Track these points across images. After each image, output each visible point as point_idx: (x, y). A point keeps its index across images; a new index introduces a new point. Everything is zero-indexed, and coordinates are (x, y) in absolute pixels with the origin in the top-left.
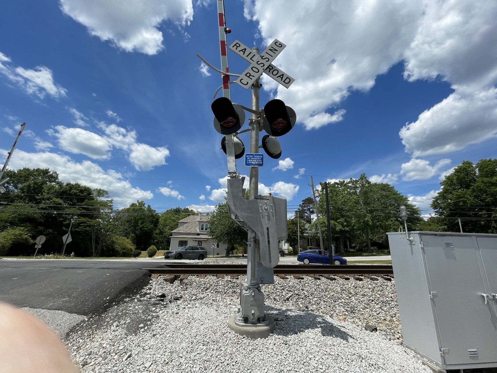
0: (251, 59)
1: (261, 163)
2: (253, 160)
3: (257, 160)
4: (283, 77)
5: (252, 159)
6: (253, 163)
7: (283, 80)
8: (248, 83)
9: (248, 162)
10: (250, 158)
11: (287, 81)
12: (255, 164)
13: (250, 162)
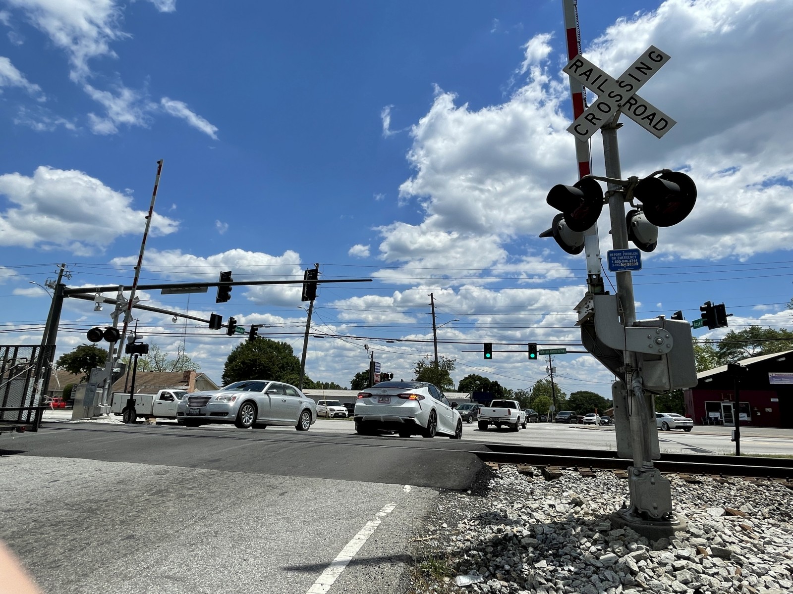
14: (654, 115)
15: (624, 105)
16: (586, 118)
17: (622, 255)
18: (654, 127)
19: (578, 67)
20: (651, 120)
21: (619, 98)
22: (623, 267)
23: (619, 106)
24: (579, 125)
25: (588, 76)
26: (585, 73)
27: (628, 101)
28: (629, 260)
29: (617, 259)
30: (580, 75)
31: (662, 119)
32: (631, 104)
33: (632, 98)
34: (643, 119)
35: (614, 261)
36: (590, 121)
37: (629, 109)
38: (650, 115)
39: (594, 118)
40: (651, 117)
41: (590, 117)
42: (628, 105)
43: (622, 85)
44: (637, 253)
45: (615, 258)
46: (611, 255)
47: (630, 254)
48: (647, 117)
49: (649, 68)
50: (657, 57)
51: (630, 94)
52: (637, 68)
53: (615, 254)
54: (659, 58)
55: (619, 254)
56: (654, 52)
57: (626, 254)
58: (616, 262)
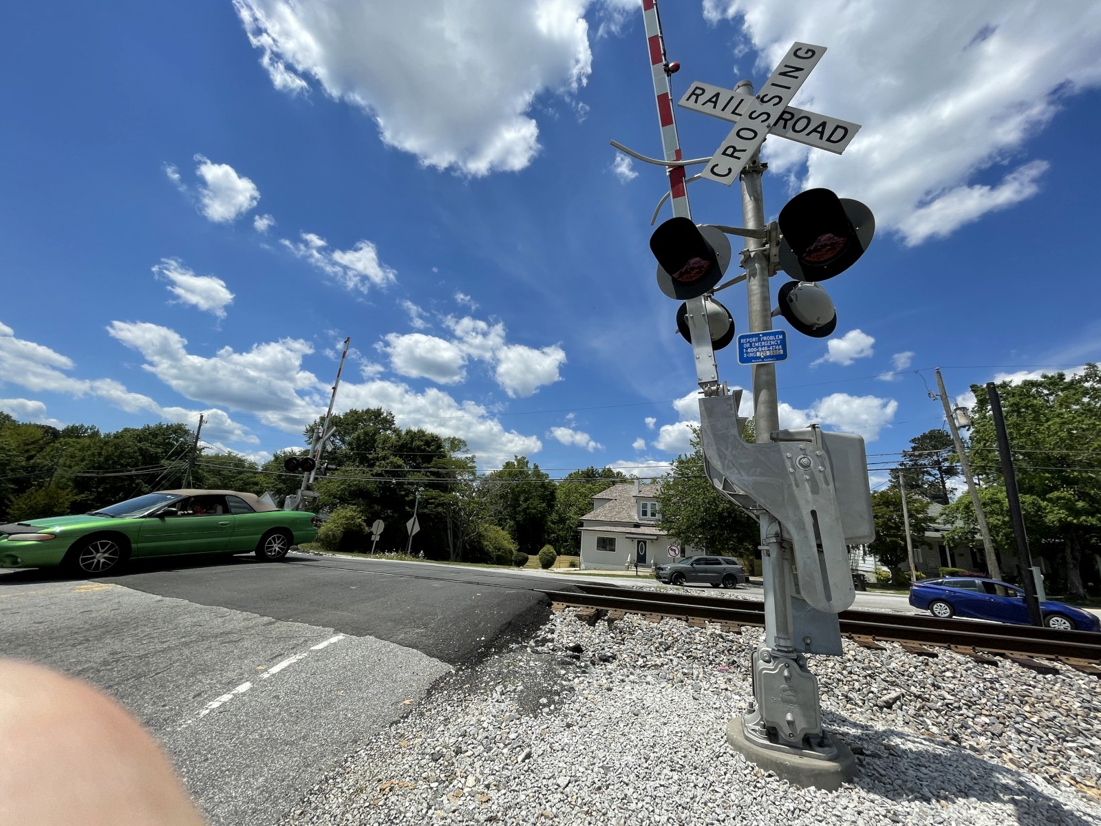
0: (733, 112)
1: (782, 352)
2: (757, 347)
3: (768, 347)
4: (823, 129)
5: (757, 344)
6: (758, 354)
7: (826, 135)
8: (730, 170)
9: (747, 353)
10: (751, 344)
11: (840, 132)
12: (766, 357)
13: (751, 355)
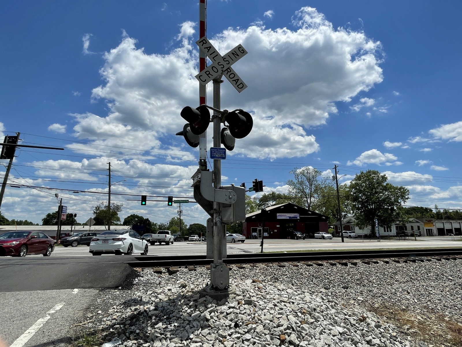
14: (238, 80)
15: (225, 71)
16: (205, 73)
17: (217, 151)
18: (238, 86)
19: (204, 43)
20: (237, 83)
21: (222, 66)
22: (217, 157)
23: (222, 71)
24: (202, 76)
25: (209, 50)
26: (207, 48)
27: (227, 70)
28: (220, 153)
29: (214, 153)
30: (205, 48)
31: (241, 83)
32: (228, 72)
33: (228, 68)
34: (233, 81)
35: (213, 153)
36: (208, 75)
37: (227, 74)
38: (236, 80)
39: (209, 74)
40: (236, 81)
41: (208, 73)
42: (227, 72)
43: (225, 60)
44: (224, 151)
45: (214, 152)
46: (212, 150)
47: (221, 150)
48: (235, 80)
49: (238, 55)
50: (242, 50)
51: (228, 66)
52: (232, 53)
53: (214, 150)
54: (243, 52)
55: (216, 150)
56: (241, 48)
57: (219, 150)
58: (214, 154)
